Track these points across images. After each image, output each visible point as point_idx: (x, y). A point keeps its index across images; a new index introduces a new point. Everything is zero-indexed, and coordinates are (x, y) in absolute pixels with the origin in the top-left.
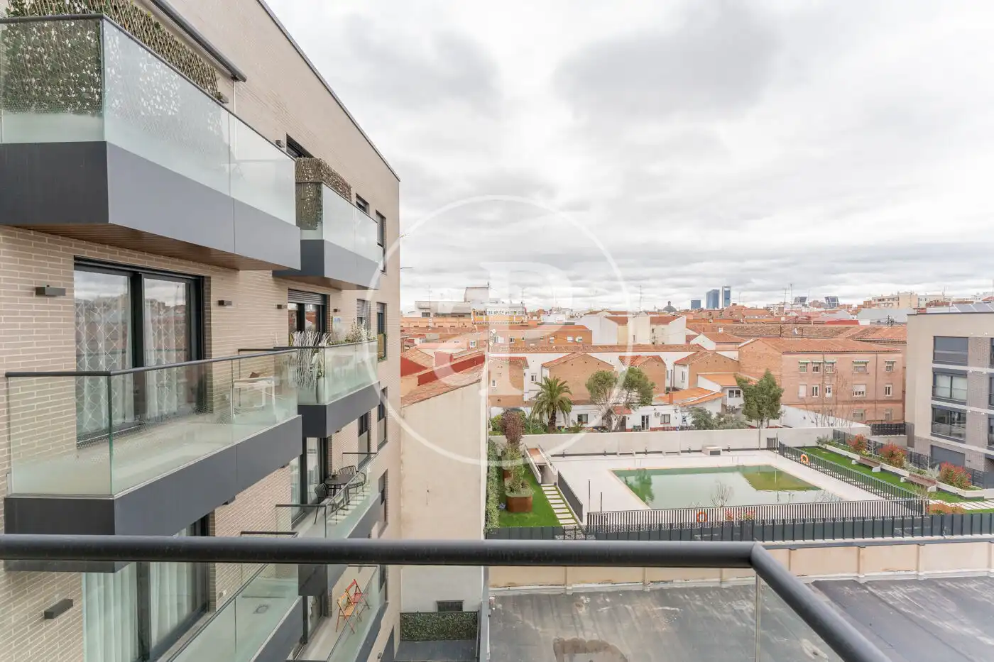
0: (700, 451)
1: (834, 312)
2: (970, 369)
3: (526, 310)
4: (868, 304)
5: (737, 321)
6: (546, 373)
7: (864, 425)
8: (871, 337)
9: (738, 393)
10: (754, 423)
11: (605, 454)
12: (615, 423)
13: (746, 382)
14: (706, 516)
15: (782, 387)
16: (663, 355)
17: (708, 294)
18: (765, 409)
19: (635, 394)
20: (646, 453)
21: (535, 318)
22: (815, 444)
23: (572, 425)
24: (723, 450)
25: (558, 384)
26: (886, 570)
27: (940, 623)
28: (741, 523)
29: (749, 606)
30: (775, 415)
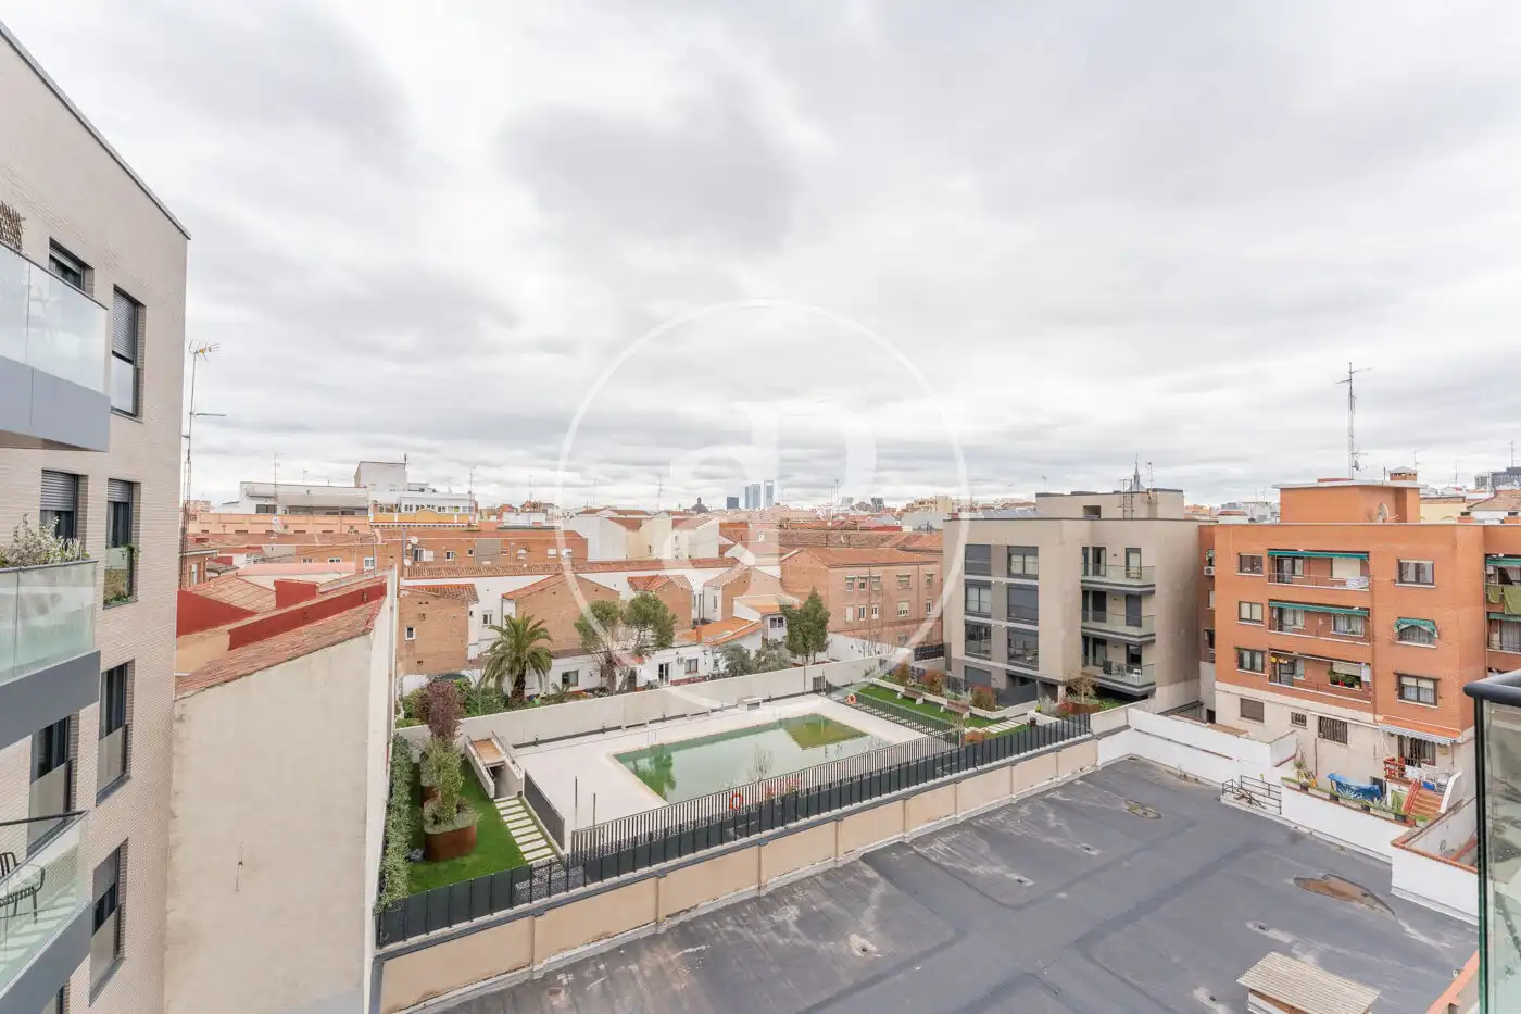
0: (736, 706)
1: (878, 517)
2: (992, 579)
3: (476, 505)
4: (910, 509)
6: (510, 609)
8: (913, 545)
9: (781, 620)
10: (799, 659)
11: (603, 731)
12: (619, 680)
13: (790, 606)
14: (741, 798)
15: (829, 610)
18: (811, 642)
19: (649, 632)
20: (663, 720)
21: (493, 518)
22: (861, 679)
23: (552, 691)
24: (764, 701)
25: (529, 627)
26: (929, 821)
27: (975, 869)
28: (783, 799)
29: (791, 913)
30: (821, 646)
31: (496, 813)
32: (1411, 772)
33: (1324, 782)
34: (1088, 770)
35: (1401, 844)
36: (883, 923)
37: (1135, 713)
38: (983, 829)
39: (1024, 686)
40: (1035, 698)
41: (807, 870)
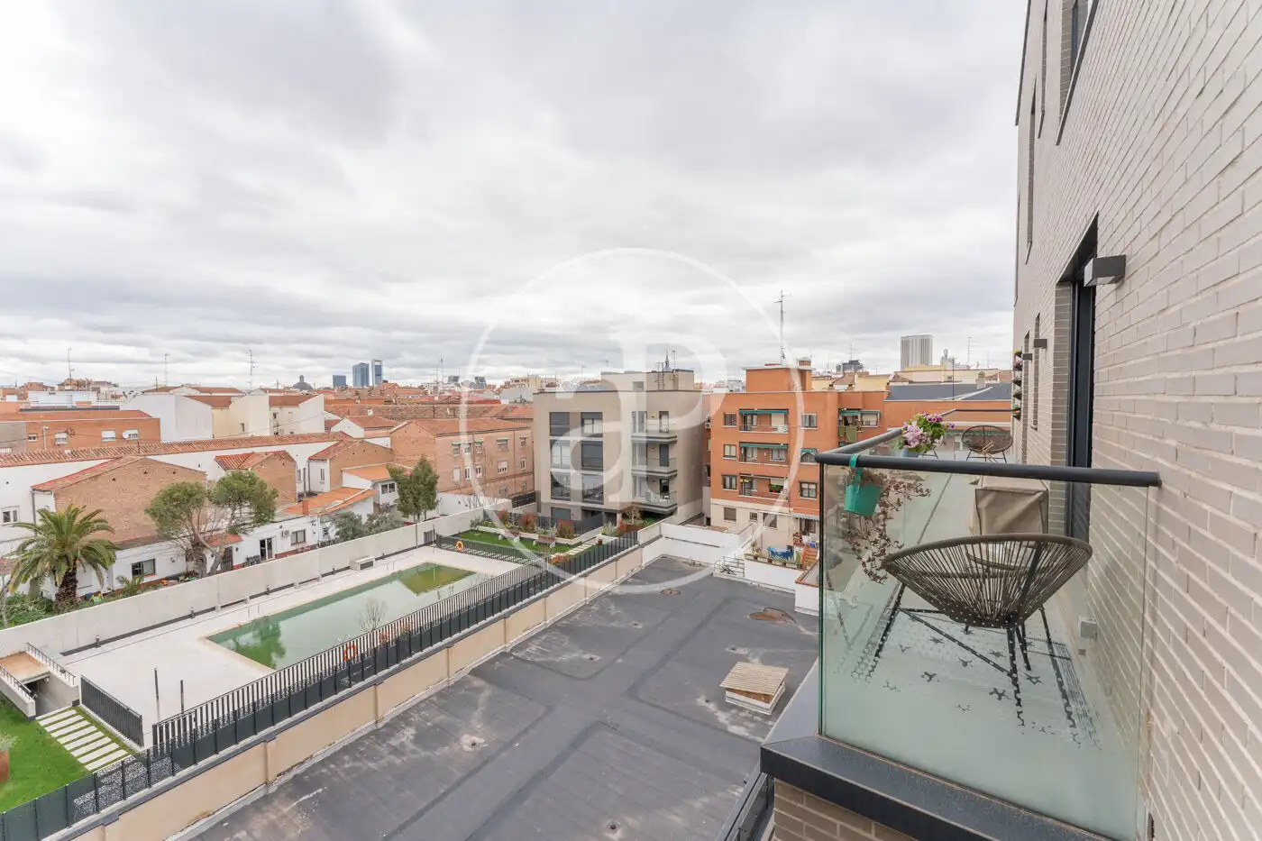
0: (348, 568)
1: (482, 392)
4: (507, 385)
5: (390, 402)
7: (506, 500)
8: (510, 415)
9: (392, 486)
10: (411, 518)
11: (192, 616)
12: (210, 562)
13: (400, 472)
14: (355, 649)
15: (437, 473)
16: (292, 450)
17: (355, 369)
18: (421, 502)
19: (246, 510)
20: (267, 593)
21: (12, 399)
22: (468, 528)
23: (117, 586)
24: (376, 559)
26: (524, 631)
27: (560, 658)
28: (397, 641)
29: (409, 733)
30: (431, 505)
31: (41, 731)
32: (806, 539)
33: (765, 552)
34: (637, 570)
35: (800, 582)
36: (489, 718)
37: (666, 527)
38: (565, 628)
39: (594, 517)
40: (601, 525)
41: (422, 694)
